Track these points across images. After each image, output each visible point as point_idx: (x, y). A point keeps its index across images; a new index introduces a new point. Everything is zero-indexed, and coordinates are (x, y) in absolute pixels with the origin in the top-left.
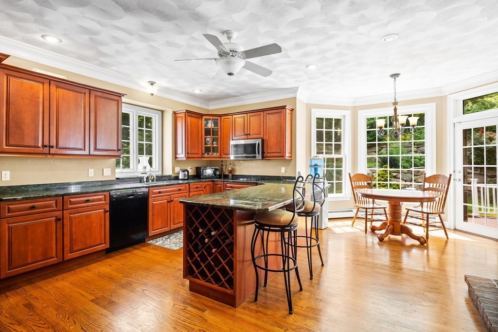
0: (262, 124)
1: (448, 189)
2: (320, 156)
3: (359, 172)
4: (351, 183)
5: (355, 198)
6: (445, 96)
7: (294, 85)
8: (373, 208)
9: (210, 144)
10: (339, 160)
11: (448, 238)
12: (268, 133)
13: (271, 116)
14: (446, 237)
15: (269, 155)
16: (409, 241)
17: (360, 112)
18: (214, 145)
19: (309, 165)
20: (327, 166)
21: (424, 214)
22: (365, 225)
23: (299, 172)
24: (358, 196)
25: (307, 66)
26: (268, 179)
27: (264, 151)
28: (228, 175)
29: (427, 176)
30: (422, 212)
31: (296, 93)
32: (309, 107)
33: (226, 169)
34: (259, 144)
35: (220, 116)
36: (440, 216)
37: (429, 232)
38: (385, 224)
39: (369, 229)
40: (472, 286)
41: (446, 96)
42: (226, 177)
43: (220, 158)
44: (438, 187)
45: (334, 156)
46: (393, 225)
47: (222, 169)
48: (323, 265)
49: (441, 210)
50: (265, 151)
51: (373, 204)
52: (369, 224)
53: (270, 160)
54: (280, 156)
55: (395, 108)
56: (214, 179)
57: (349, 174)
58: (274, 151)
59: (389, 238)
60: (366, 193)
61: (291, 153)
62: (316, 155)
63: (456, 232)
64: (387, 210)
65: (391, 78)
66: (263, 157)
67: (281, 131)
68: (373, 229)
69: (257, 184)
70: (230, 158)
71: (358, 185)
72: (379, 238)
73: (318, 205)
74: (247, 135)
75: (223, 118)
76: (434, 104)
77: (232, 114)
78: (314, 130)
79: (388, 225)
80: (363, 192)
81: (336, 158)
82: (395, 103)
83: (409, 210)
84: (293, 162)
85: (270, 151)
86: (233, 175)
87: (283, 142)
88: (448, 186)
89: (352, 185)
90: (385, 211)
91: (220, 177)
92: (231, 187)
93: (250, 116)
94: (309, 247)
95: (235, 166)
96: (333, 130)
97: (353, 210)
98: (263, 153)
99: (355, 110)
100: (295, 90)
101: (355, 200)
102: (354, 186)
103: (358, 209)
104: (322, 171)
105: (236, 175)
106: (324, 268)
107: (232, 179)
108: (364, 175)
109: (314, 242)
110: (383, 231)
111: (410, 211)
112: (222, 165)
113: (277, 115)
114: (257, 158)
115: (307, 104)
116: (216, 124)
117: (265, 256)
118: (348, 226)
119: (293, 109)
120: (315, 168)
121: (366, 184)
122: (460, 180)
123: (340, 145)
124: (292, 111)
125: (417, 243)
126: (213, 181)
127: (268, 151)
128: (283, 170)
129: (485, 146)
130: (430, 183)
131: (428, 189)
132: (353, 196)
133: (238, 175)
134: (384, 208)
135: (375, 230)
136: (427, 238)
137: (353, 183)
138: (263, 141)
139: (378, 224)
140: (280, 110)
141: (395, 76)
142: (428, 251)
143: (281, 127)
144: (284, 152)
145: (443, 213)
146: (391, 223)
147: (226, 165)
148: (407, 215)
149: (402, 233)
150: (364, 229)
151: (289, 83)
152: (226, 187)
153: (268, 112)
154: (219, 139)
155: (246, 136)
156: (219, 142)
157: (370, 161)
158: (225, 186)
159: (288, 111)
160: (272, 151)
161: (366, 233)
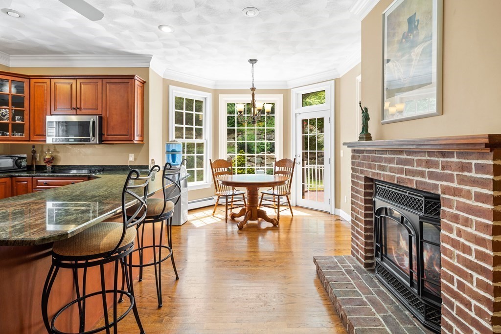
0: (100, 96)
1: (293, 171)
2: (180, 141)
3: (220, 158)
4: (212, 170)
5: (216, 185)
6: (289, 89)
7: (146, 51)
8: (233, 195)
9: (7, 119)
10: (200, 145)
11: (293, 216)
12: (109, 108)
13: (113, 86)
14: (291, 215)
15: (110, 138)
16: (265, 225)
17: (221, 96)
18: (17, 122)
19: (166, 151)
20: (187, 152)
21: (276, 197)
22: (225, 213)
23: (153, 160)
24: (219, 183)
25: (160, 27)
26: (109, 170)
27: (103, 133)
28: (45, 166)
29: (277, 160)
30: (274, 194)
31: (149, 62)
32: (167, 84)
33: (42, 157)
34: (94, 122)
35: (29, 78)
36: (287, 196)
37: (280, 213)
38: (244, 210)
39: (229, 217)
40: (321, 268)
41: (291, 89)
42: (41, 169)
43: (29, 140)
44: (285, 170)
45: (195, 141)
46: (251, 210)
47: (34, 158)
48: (177, 278)
49: (288, 191)
50: (105, 132)
51: (233, 190)
52: (229, 211)
53: (113, 144)
54: (126, 139)
55: (253, 93)
56: (13, 174)
57: (210, 160)
58: (117, 133)
59: (247, 224)
60: (226, 180)
61: (142, 135)
62: (174, 139)
63: (298, 208)
64: (246, 195)
65: (249, 63)
66: (101, 141)
67: (128, 107)
68: (233, 216)
69: (89, 178)
70: (45, 141)
71: (219, 171)
72: (239, 227)
73: (171, 204)
74: (77, 110)
75: (33, 81)
76: (282, 95)
77: (50, 78)
78: (173, 110)
79: (247, 211)
80: (223, 180)
81: (197, 144)
82: (253, 89)
83: (263, 193)
84: (144, 147)
85: (112, 133)
86: (53, 167)
87: (131, 120)
88: (293, 169)
89: (213, 172)
90: (244, 196)
91: (29, 169)
92: (46, 184)
93: (80, 83)
94: (157, 263)
95: (58, 152)
96: (194, 113)
97: (214, 197)
98: (101, 135)
99: (216, 93)
100: (148, 58)
101: (216, 188)
102: (214, 173)
103: (219, 197)
104: (181, 157)
105: (59, 166)
106: (179, 281)
107: (53, 172)
108: (225, 161)
109: (165, 253)
110: (242, 218)
111: (264, 195)
112: (34, 152)
113: (123, 85)
114: (92, 142)
115: (163, 79)
116: (20, 89)
117: (79, 301)
118: (209, 216)
119: (145, 82)
120: (172, 154)
121: (226, 170)
122: (299, 163)
123: (201, 130)
124: (143, 84)
125: (271, 225)
126: (12, 177)
127: (109, 133)
128: (131, 158)
129: (308, 135)
130: (279, 166)
131: (278, 172)
132: (213, 183)
133: (62, 166)
134: (243, 194)
135: (234, 217)
136: (278, 219)
137: (214, 169)
138: (101, 119)
139: (237, 211)
140: (126, 81)
141: (253, 61)
142: (279, 232)
143: (128, 102)
144: (132, 135)
145: (290, 194)
146: (250, 209)
147: (42, 152)
148: (262, 199)
149: (259, 217)
150: (224, 217)
151: (139, 48)
152: (37, 184)
153: (108, 80)
154: (26, 113)
155: (74, 111)
156: (26, 117)
157: (230, 146)
158: (34, 183)
159: (137, 83)
160: (115, 133)
161: (226, 222)
